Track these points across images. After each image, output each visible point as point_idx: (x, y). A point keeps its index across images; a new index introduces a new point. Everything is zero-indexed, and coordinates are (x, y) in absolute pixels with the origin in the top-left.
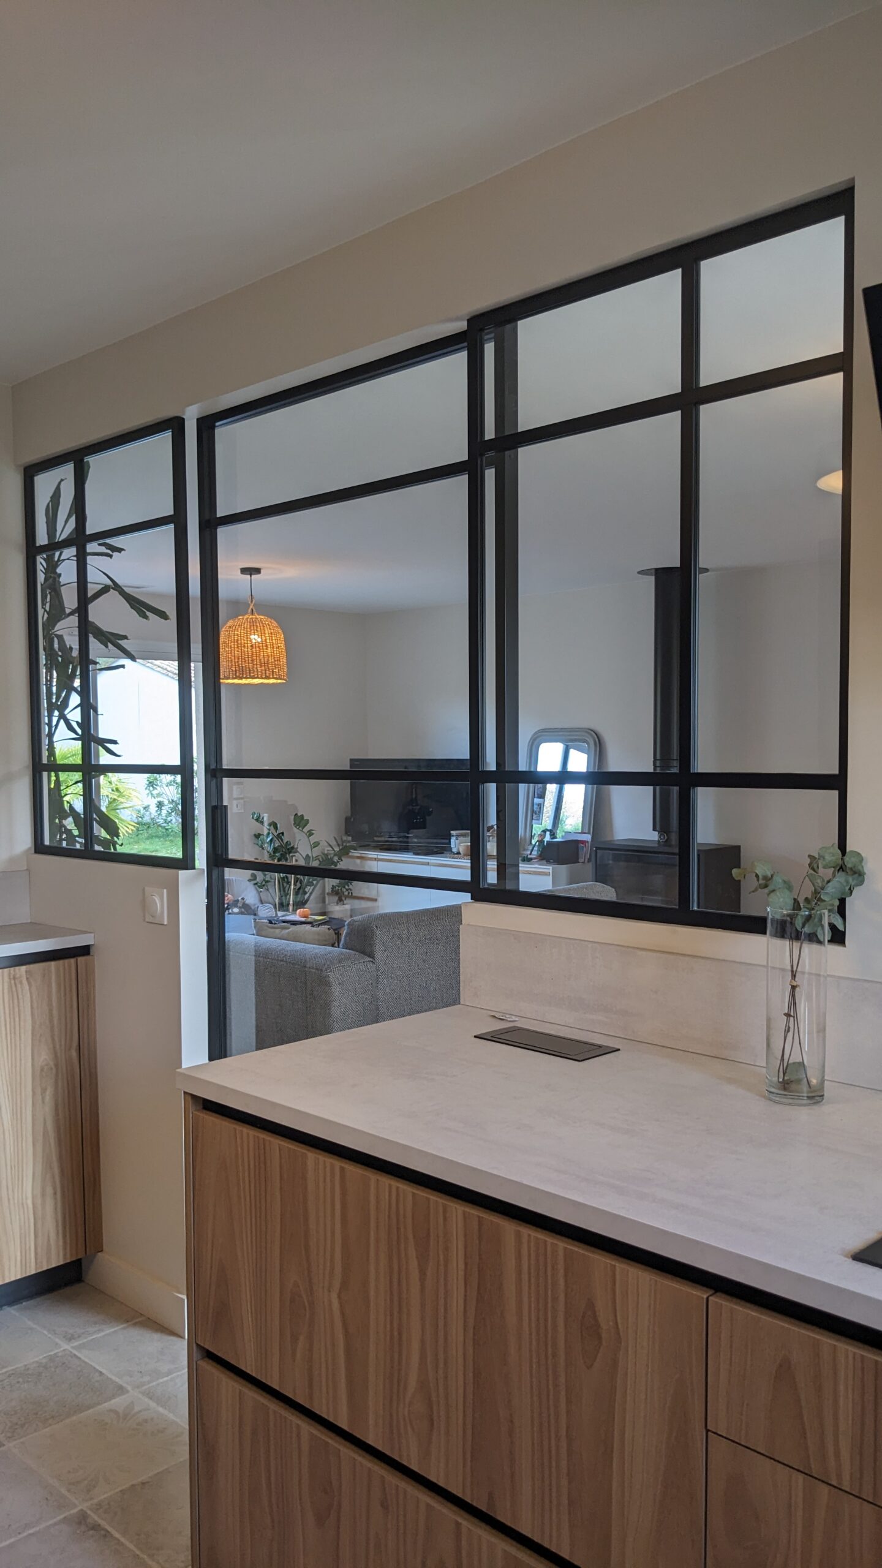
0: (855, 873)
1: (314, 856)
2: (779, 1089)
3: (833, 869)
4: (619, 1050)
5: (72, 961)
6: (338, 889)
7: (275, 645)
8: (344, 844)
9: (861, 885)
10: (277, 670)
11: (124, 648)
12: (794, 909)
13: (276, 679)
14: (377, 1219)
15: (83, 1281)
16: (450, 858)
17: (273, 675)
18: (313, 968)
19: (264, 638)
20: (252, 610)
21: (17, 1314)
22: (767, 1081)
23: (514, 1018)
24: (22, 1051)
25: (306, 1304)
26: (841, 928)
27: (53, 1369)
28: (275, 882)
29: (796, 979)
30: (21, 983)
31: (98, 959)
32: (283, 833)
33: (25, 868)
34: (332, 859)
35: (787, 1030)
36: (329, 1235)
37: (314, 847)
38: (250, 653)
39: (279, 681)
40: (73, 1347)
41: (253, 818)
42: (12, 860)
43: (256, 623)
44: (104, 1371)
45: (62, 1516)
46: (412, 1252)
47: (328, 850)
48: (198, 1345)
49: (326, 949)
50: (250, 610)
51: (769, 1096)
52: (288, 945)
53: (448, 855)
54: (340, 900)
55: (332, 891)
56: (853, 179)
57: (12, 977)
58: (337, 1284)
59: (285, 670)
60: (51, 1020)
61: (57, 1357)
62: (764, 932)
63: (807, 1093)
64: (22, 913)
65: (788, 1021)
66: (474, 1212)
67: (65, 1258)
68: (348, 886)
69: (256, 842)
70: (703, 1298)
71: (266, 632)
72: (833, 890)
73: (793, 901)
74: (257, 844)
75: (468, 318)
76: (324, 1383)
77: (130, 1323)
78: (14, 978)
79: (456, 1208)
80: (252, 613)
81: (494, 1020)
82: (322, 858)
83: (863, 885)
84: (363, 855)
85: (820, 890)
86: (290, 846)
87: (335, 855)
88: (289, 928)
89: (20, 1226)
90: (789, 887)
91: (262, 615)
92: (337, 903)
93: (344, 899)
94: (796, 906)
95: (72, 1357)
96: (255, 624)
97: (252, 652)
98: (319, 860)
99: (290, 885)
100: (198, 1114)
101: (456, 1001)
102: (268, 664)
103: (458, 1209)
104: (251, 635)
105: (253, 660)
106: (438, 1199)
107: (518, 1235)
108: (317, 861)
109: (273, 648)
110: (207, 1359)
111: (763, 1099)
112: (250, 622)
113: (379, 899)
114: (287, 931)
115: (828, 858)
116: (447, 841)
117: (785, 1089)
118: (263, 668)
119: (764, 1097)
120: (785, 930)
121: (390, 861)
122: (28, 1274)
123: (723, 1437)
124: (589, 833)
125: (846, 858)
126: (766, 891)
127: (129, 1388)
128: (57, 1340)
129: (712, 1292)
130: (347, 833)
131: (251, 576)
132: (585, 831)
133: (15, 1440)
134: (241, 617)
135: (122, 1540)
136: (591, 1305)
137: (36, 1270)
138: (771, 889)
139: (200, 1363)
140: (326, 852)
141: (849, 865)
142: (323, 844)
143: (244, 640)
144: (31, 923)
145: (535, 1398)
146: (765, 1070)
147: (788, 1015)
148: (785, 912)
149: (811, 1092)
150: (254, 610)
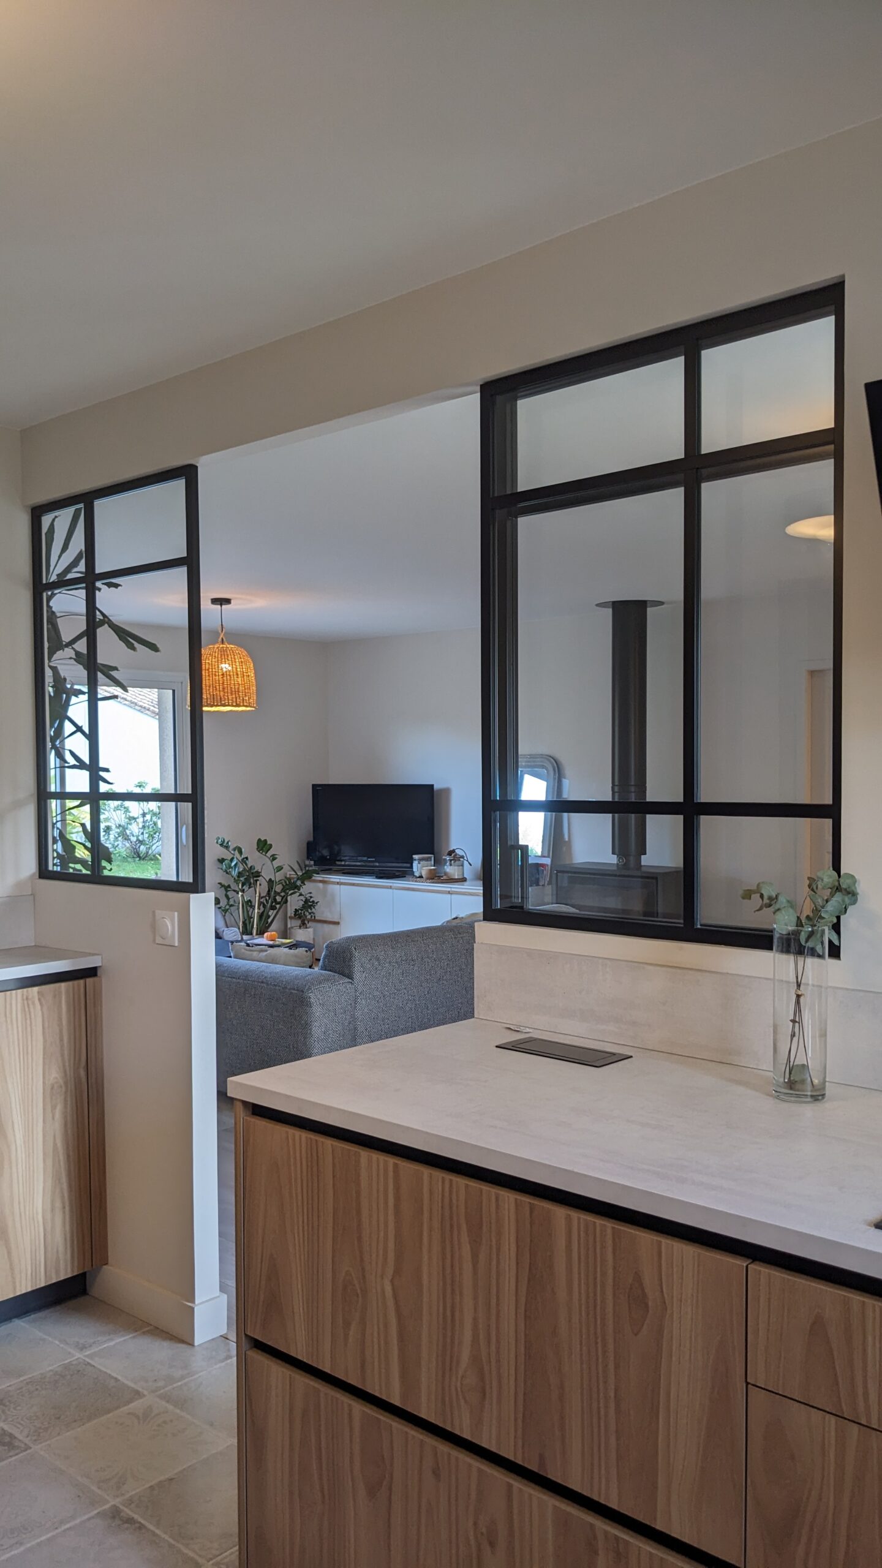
0: (849, 893)
1: (277, 881)
2: (784, 1088)
3: (830, 890)
4: (631, 1057)
5: (82, 982)
6: (301, 913)
7: (245, 674)
8: (307, 868)
9: (854, 904)
10: (247, 698)
11: (115, 679)
12: (797, 926)
13: (246, 706)
14: (431, 1209)
15: (88, 1294)
16: (413, 881)
17: (243, 703)
18: (294, 989)
19: (234, 666)
20: (222, 639)
21: (27, 1326)
22: (774, 1082)
23: (528, 1030)
24: (34, 1070)
25: (359, 1291)
26: (836, 943)
27: (69, 1377)
28: (238, 906)
29: (801, 989)
30: (33, 1003)
31: (105, 981)
32: (247, 858)
33: (30, 893)
34: (295, 883)
35: (793, 1035)
36: (382, 1226)
37: (277, 872)
38: (221, 682)
39: (249, 709)
40: (85, 1356)
41: (217, 842)
42: (19, 885)
43: (227, 652)
44: (119, 1378)
45: (96, 1512)
46: (465, 1238)
47: (290, 875)
48: (246, 1335)
49: (306, 970)
50: (220, 640)
51: (778, 1096)
52: (267, 967)
53: (411, 879)
54: (303, 925)
55: (295, 915)
56: (843, 276)
57: (25, 997)
58: (390, 1271)
59: (255, 698)
60: (61, 1040)
61: (73, 1365)
62: (770, 948)
63: (812, 1091)
64: (26, 938)
65: (794, 1027)
66: (526, 1199)
67: (72, 1271)
68: (311, 909)
69: (220, 867)
70: (743, 1266)
71: (237, 660)
72: (832, 909)
73: (796, 919)
74: (222, 869)
75: (481, 383)
76: (376, 1364)
77: (138, 1333)
78: (27, 999)
79: (508, 1197)
80: (223, 642)
81: (509, 1032)
82: (285, 882)
83: (856, 905)
84: (326, 879)
85: (821, 908)
86: (255, 871)
87: (298, 879)
88: (266, 951)
89: (31, 1240)
90: (792, 904)
91: (232, 644)
92: (300, 927)
93: (306, 922)
94: (799, 923)
95: (85, 1365)
96: (225, 653)
97: (223, 680)
98: (283, 885)
99: (254, 909)
100: (248, 1118)
101: (469, 1014)
102: (239, 692)
103: (509, 1198)
104: (222, 663)
105: (224, 688)
106: (491, 1189)
107: (569, 1219)
108: (280, 885)
109: (243, 676)
110: (255, 1349)
111: (771, 1098)
112: (221, 652)
113: (341, 923)
114: (265, 953)
115: (826, 880)
116: (409, 865)
117: (791, 1089)
118: (234, 696)
119: (771, 1096)
120: (793, 945)
121: (353, 885)
122: (38, 1287)
123: (762, 1388)
124: (548, 857)
125: (842, 880)
126: (772, 909)
127: (145, 1393)
128: (69, 1350)
129: (751, 1261)
130: (309, 856)
131: (221, 606)
132: (544, 855)
133: (41, 1443)
134: (211, 646)
135: (158, 1532)
136: (638, 1277)
137: (46, 1283)
138: (776, 908)
139: (248, 1353)
140: (288, 876)
141: (844, 886)
142: (286, 868)
143: (215, 669)
144: (35, 945)
145: (585, 1366)
146: (771, 1074)
147: (794, 1021)
148: (790, 928)
149: (816, 1090)
150: (224, 640)
